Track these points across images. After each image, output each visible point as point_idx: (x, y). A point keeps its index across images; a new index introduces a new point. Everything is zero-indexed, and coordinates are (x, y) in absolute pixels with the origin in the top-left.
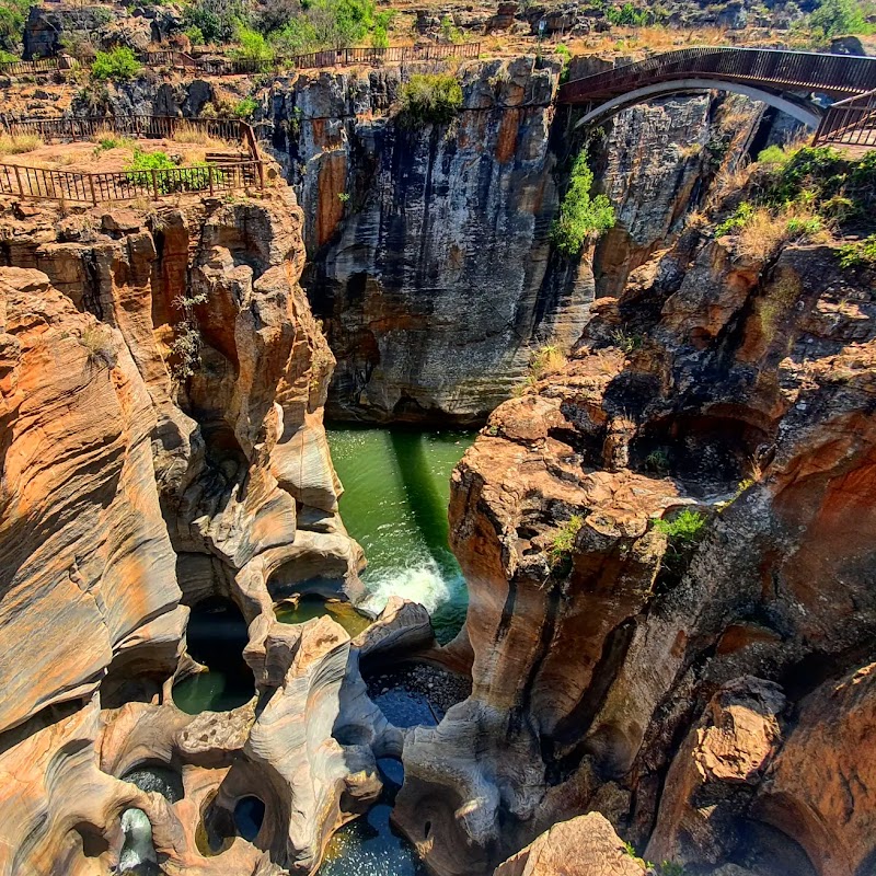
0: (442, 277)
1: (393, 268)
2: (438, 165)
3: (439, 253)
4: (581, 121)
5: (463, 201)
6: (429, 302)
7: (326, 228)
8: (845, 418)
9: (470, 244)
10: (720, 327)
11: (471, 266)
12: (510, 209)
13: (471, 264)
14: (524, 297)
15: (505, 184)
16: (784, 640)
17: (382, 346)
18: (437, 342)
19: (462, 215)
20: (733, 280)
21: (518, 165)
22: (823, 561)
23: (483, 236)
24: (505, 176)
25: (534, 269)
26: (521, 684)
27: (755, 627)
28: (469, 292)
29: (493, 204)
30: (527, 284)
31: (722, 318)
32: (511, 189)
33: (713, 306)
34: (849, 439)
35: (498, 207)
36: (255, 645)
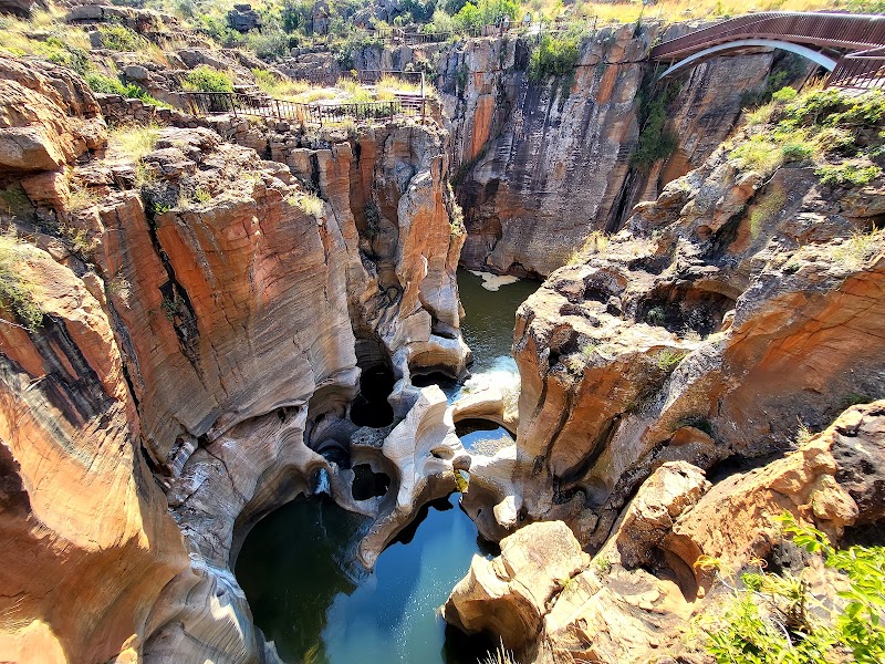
0: (549, 184)
1: (518, 176)
2: (555, 106)
3: (549, 168)
4: (664, 74)
5: (569, 131)
6: (539, 201)
7: (476, 147)
8: (790, 297)
9: (571, 162)
10: (719, 227)
11: (569, 177)
12: (603, 138)
13: (569, 176)
14: (604, 201)
15: (601, 120)
16: (716, 444)
17: (504, 228)
18: (541, 228)
19: (568, 141)
20: (736, 192)
21: (612, 107)
22: (755, 396)
23: (581, 157)
24: (601, 114)
25: (614, 182)
26: (546, 443)
27: (698, 432)
28: (566, 196)
29: (591, 134)
30: (608, 192)
31: (722, 220)
32: (605, 124)
33: (717, 211)
34: (790, 313)
35: (594, 136)
36: (395, 395)
